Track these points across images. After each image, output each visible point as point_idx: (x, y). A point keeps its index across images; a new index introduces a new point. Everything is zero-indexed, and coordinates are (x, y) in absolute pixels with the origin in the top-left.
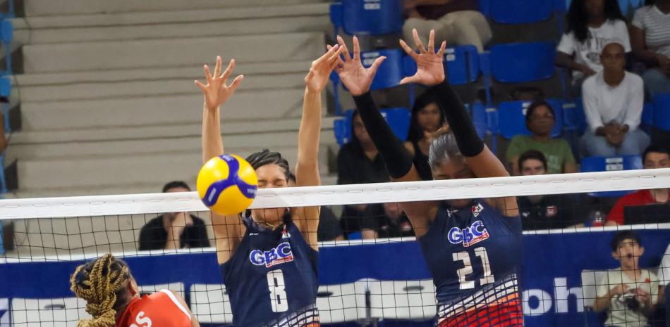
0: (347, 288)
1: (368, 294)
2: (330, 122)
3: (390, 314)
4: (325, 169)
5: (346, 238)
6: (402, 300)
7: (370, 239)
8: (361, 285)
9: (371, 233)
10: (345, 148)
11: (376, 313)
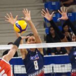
0: (48, 66)
1: (53, 67)
2: (44, 29)
3: (58, 72)
4: (43, 40)
5: (48, 55)
6: (60, 69)
7: (53, 55)
8: (51, 65)
9: (53, 54)
10: (48, 35)
11: (55, 71)
